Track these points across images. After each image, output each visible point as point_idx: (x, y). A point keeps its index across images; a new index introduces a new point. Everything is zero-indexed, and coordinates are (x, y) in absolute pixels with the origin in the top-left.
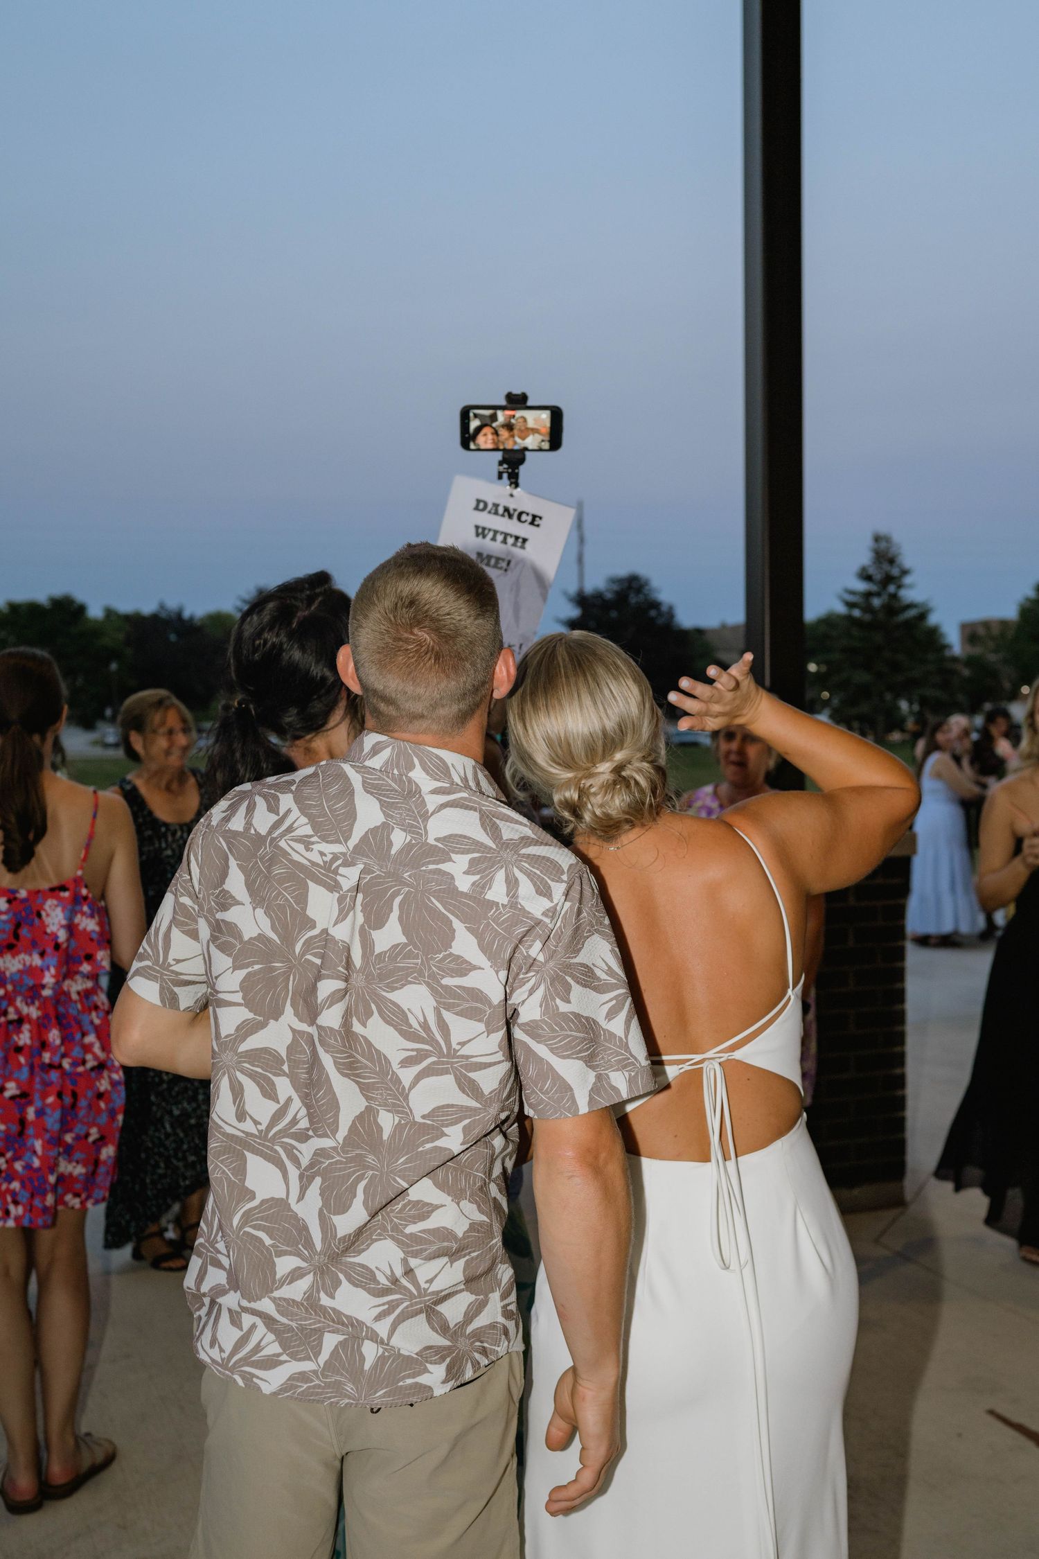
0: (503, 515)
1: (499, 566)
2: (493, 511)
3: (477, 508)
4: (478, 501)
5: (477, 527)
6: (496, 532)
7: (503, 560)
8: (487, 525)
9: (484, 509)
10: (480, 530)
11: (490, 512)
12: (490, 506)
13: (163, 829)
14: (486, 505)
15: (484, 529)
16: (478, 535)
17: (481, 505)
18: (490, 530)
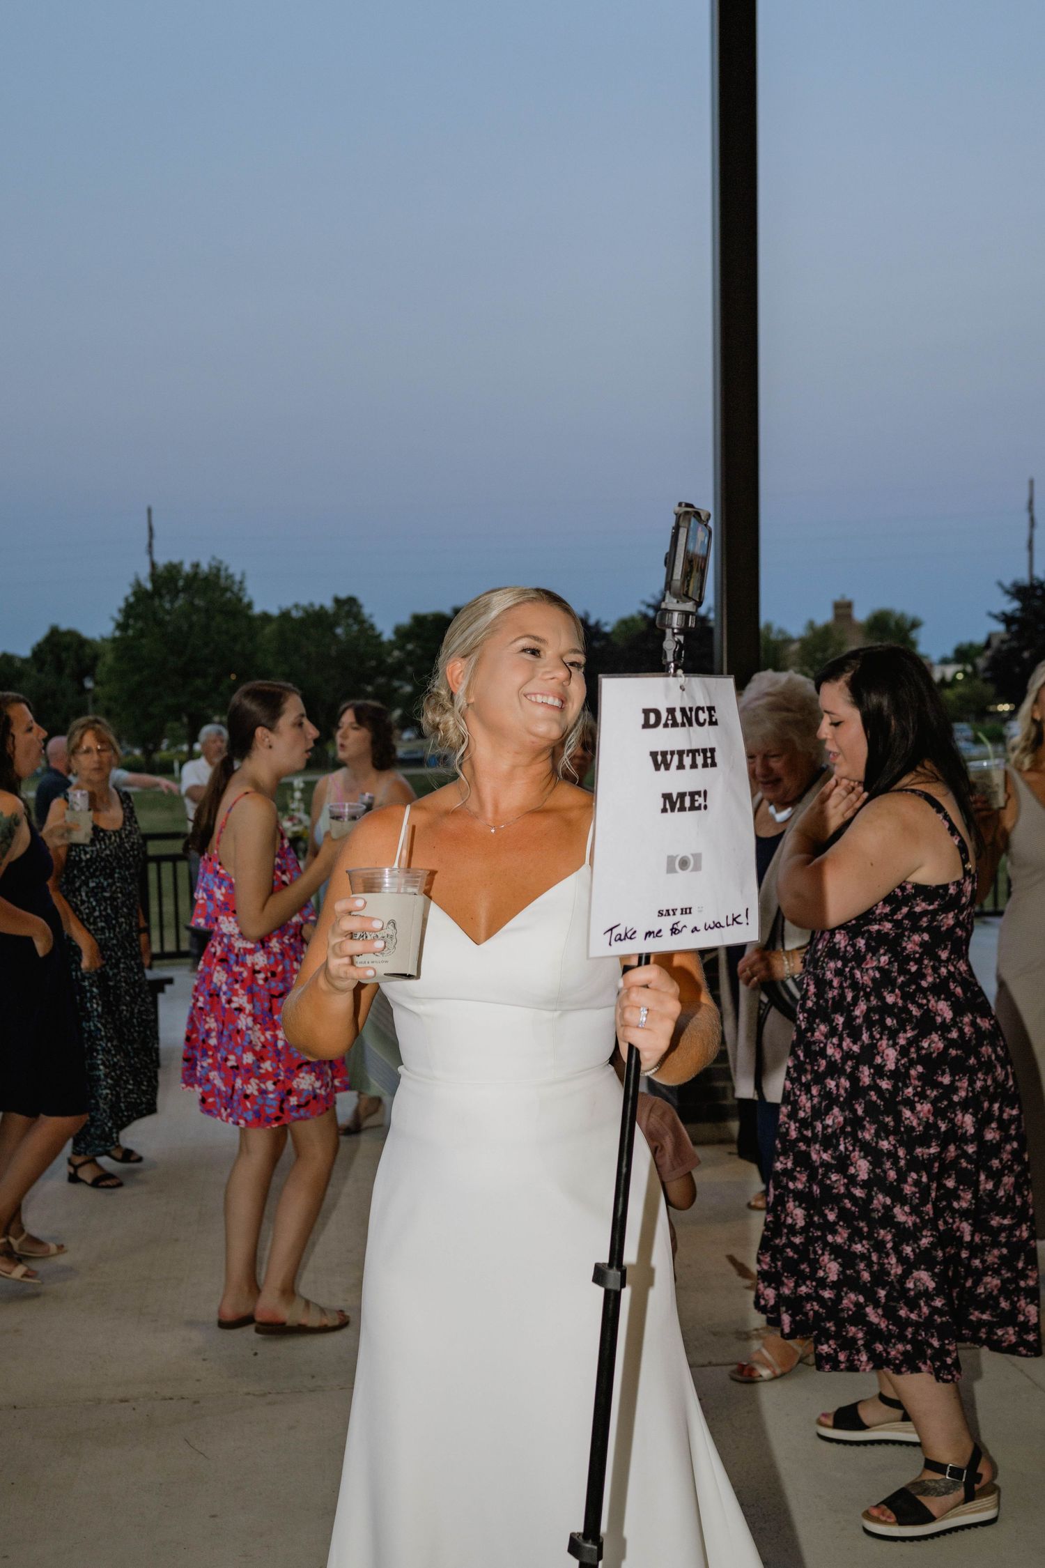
0: (683, 725)
1: (697, 804)
2: (670, 722)
3: (646, 725)
4: (646, 712)
5: (654, 755)
6: (681, 753)
7: (698, 793)
8: (668, 748)
9: (656, 724)
10: (659, 758)
11: (666, 725)
12: (664, 715)
13: (102, 834)
14: (657, 713)
15: (664, 754)
16: (657, 767)
17: (651, 718)
18: (672, 753)
